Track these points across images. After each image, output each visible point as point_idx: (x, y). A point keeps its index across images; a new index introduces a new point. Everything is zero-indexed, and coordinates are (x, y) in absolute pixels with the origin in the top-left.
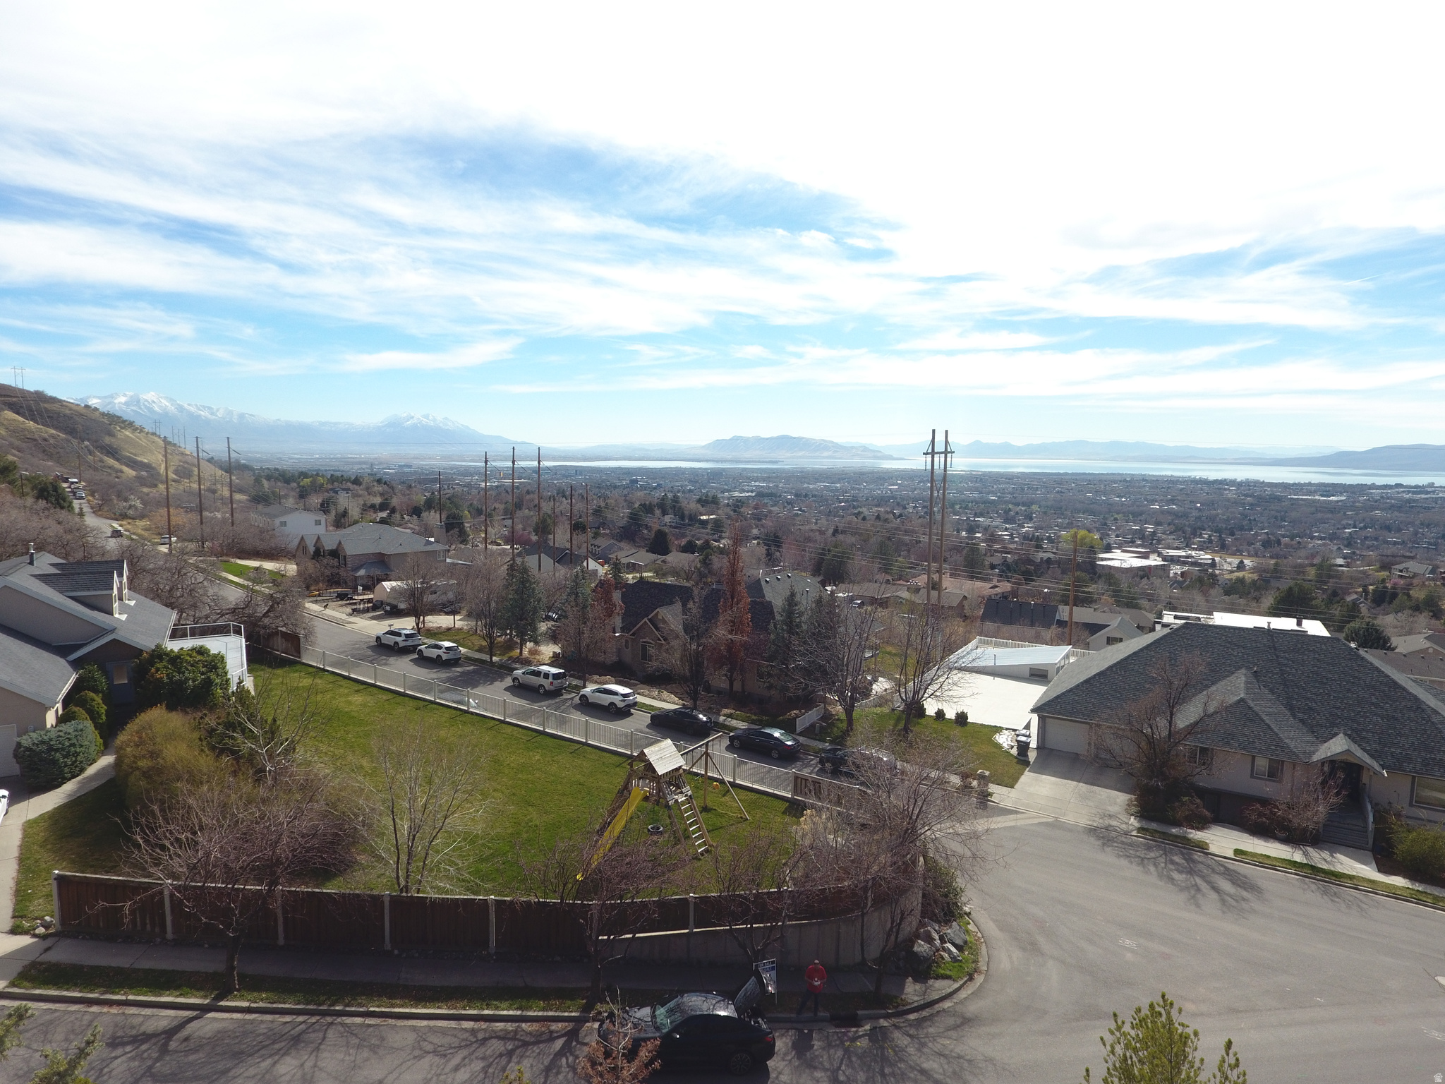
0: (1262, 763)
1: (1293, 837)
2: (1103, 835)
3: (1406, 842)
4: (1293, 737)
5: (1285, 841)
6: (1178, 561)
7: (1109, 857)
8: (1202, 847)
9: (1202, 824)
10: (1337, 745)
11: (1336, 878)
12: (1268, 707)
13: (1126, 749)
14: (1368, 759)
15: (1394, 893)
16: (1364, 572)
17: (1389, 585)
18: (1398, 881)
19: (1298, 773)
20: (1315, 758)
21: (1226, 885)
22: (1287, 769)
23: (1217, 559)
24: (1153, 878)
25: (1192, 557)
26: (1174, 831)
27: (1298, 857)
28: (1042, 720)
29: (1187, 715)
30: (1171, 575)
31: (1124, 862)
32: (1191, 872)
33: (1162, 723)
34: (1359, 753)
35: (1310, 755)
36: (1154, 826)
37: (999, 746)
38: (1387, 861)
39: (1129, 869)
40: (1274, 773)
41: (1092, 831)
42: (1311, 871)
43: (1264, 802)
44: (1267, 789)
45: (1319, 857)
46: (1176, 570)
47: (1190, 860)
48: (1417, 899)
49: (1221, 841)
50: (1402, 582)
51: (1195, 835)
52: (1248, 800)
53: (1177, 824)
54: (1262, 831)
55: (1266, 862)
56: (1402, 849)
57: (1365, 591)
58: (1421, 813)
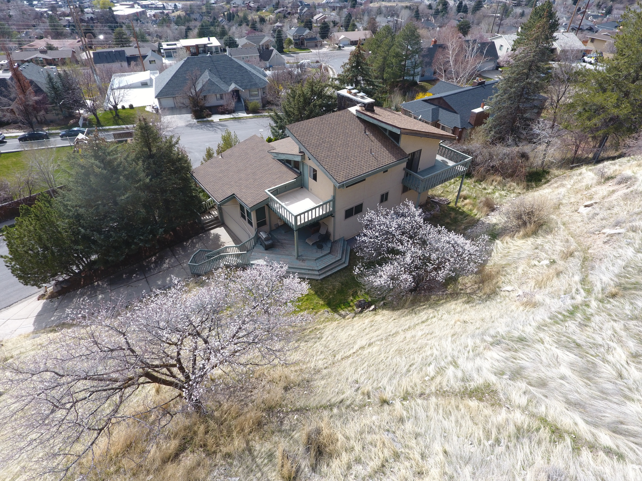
0: (218, 96)
1: (230, 112)
2: (190, 126)
3: (251, 106)
4: (223, 86)
5: (228, 114)
7: (194, 130)
8: (212, 121)
9: (210, 116)
10: (233, 86)
11: (239, 118)
12: (215, 80)
13: (187, 102)
14: (240, 88)
15: (250, 118)
18: (251, 115)
19: (227, 96)
20: (229, 91)
21: (220, 127)
22: (224, 95)
23: (165, 4)
24: (206, 131)
25: (154, 4)
26: (205, 119)
27: (232, 116)
28: (159, 99)
29: (199, 87)
30: (148, 16)
31: (198, 130)
32: (213, 127)
33: (193, 91)
34: (238, 87)
35: (228, 90)
36: (200, 120)
37: (148, 112)
38: (248, 112)
39: (200, 131)
40: (222, 98)
41: (187, 126)
42: (235, 119)
43: (221, 106)
44: (221, 102)
45: (235, 115)
46: (150, 13)
47: (211, 125)
48: (254, 117)
49: (216, 118)
50: (235, 9)
51: (210, 119)
52: (218, 106)
53: (205, 118)
54: (223, 113)
55: (226, 120)
56: (250, 108)
57: (224, 14)
58: (252, 98)
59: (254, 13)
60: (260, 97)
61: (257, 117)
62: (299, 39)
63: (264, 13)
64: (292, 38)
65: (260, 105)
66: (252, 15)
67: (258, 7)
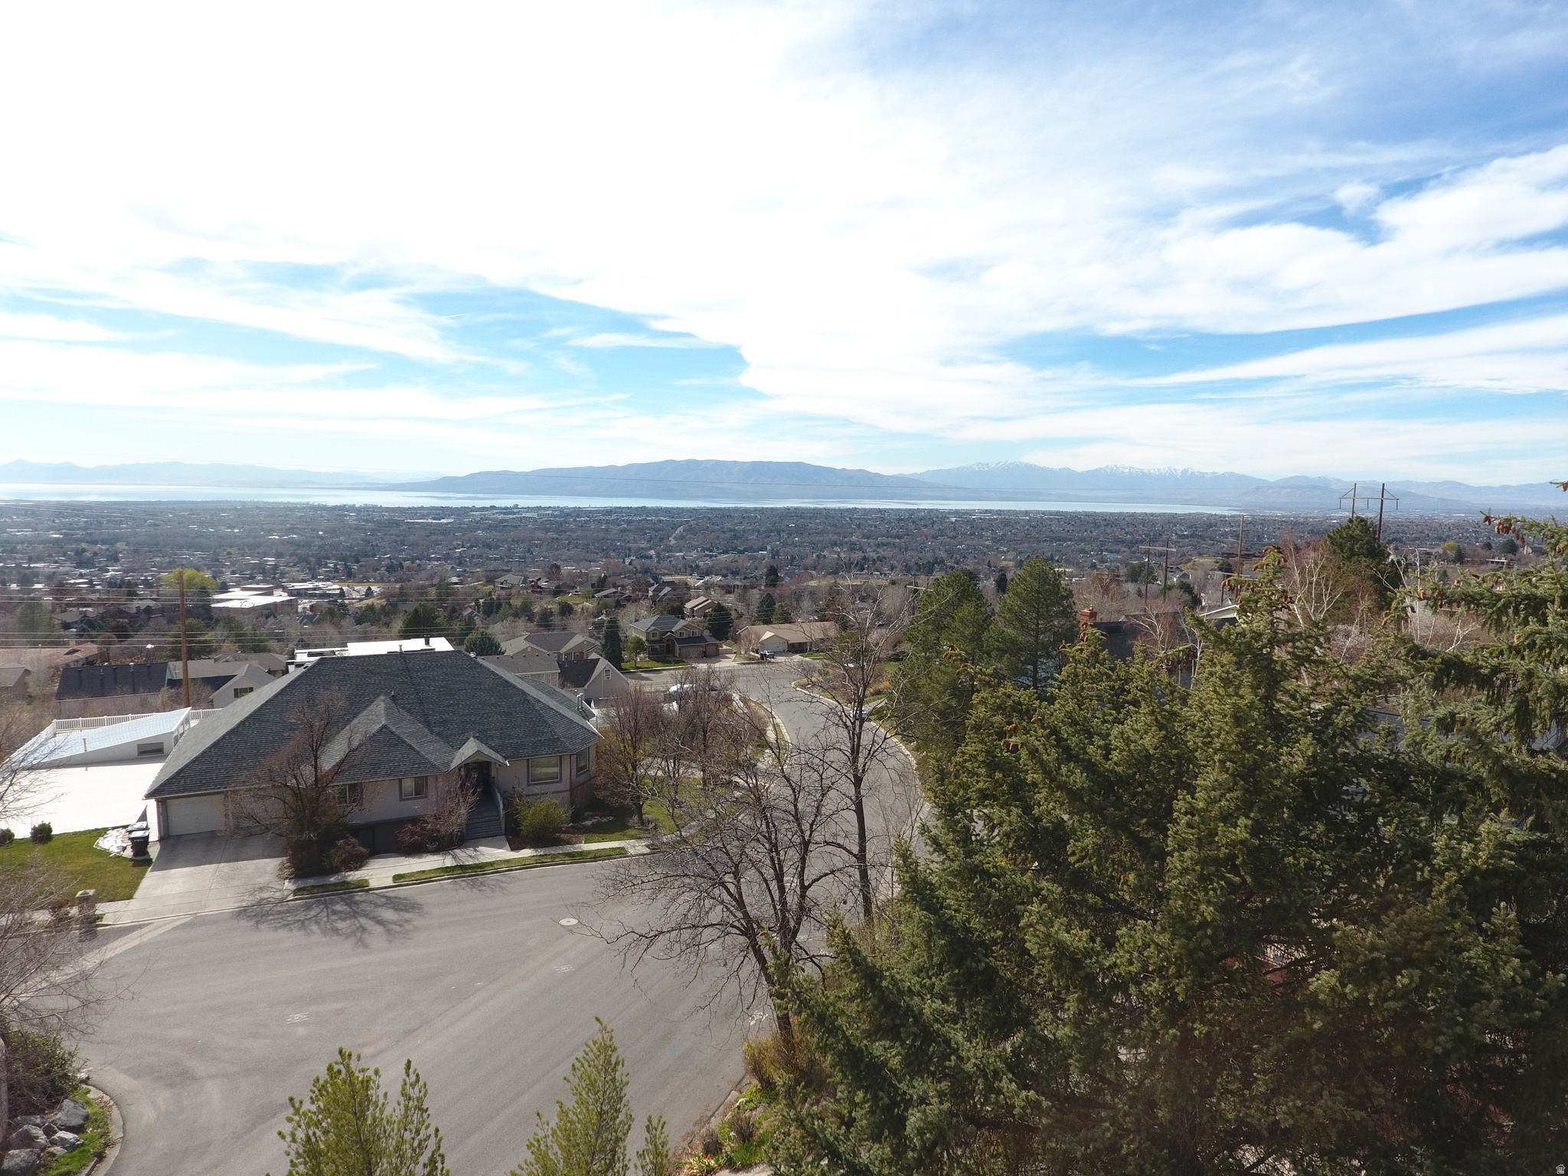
0: (409, 784)
1: (442, 845)
3: (530, 817)
4: (432, 750)
5: (436, 852)
6: (306, 594)
7: (265, 934)
8: (362, 886)
9: (360, 862)
10: (470, 749)
11: (480, 869)
12: (408, 729)
13: (271, 809)
15: (524, 865)
16: (475, 588)
17: (494, 597)
18: (526, 853)
19: (442, 783)
20: (453, 766)
21: (388, 915)
22: (431, 781)
23: (345, 588)
24: (317, 937)
25: (320, 589)
26: (332, 879)
27: (449, 862)
28: (163, 805)
29: (332, 756)
30: (300, 610)
31: (283, 933)
32: (354, 915)
33: (307, 770)
34: (488, 751)
35: (448, 764)
36: (311, 882)
37: (105, 853)
38: (517, 840)
39: (290, 938)
40: (420, 791)
41: (242, 913)
42: (462, 869)
43: (414, 820)
44: (416, 807)
45: (465, 856)
46: (304, 604)
47: (351, 903)
48: (540, 862)
49: (380, 873)
50: (504, 593)
51: (354, 876)
52: (400, 823)
53: (335, 871)
54: (415, 849)
55: (423, 878)
56: (525, 825)
57: (477, 604)
58: (537, 789)
59: (548, 598)
60: (565, 785)
61: (553, 860)
62: (661, 641)
63: (569, 598)
64: (644, 639)
65: (563, 813)
66: (543, 602)
67: (558, 587)
